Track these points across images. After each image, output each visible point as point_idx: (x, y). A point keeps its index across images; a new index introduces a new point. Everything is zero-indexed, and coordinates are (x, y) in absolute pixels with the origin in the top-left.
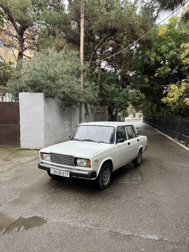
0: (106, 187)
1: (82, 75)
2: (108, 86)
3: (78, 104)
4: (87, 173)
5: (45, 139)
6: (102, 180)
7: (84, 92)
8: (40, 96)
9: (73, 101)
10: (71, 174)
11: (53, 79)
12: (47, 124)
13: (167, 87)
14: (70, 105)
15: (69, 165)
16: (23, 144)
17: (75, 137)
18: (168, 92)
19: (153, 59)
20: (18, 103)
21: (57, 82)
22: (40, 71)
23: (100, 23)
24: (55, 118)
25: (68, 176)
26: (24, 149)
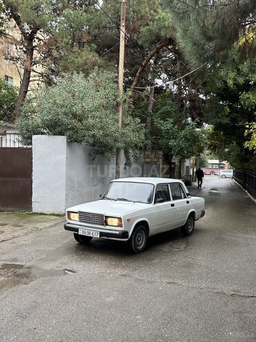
0: (140, 252)
1: (121, 109)
2: (162, 122)
3: (115, 150)
4: (118, 233)
5: (66, 200)
6: (135, 242)
7: (123, 134)
8: (62, 140)
9: (106, 146)
10: (102, 234)
11: (80, 118)
12: (69, 180)
13: (250, 126)
14: (103, 153)
15: (100, 224)
16: (36, 207)
17: (108, 196)
18: (252, 133)
19: (230, 83)
20: (31, 149)
21: (84, 122)
22: (62, 106)
23: (149, 30)
24: (80, 171)
25: (98, 236)
26: (37, 214)
